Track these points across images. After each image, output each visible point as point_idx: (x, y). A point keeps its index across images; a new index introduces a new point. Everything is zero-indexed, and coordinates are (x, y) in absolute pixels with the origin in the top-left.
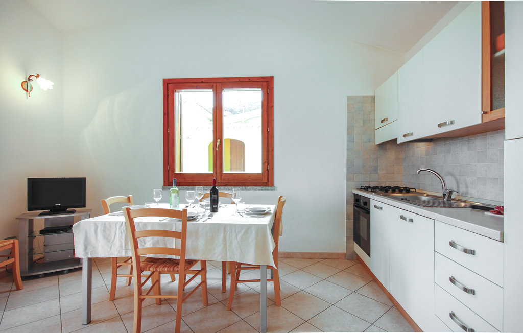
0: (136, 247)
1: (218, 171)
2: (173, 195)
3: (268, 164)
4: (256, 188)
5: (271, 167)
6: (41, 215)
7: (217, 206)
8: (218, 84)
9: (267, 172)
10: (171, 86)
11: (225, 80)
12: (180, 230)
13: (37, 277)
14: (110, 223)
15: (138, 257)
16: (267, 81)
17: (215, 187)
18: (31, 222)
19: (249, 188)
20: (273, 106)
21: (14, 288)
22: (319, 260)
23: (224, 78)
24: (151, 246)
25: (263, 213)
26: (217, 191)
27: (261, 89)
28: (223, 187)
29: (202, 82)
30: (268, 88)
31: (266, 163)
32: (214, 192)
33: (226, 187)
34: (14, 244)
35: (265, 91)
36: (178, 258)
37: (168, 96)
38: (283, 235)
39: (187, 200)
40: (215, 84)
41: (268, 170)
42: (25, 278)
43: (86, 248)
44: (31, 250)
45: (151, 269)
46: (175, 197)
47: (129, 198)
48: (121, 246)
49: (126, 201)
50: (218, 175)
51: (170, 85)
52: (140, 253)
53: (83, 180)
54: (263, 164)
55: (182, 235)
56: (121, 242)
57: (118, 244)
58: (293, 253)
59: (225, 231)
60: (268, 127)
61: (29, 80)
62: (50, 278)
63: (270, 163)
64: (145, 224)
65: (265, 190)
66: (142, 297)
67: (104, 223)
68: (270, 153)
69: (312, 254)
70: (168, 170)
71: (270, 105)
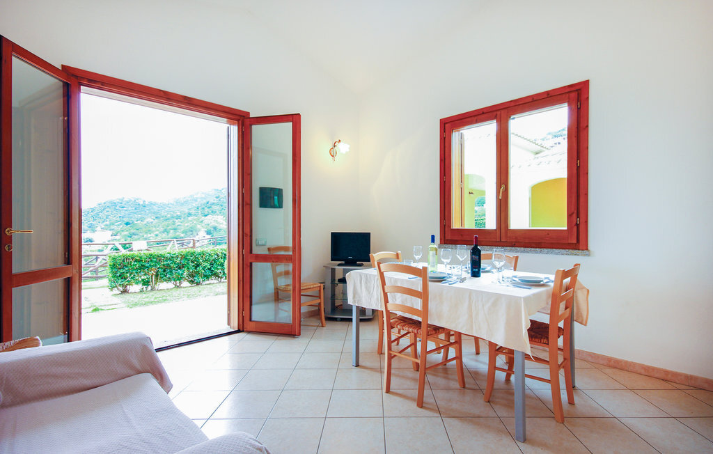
0: (386, 301)
1: (503, 226)
2: (431, 253)
3: (578, 216)
4: (557, 251)
5: (583, 220)
6: (339, 265)
7: (479, 270)
8: (502, 111)
9: (575, 228)
10: (450, 125)
11: (512, 104)
12: (420, 289)
13: (335, 319)
14: (370, 275)
15: (387, 311)
16: (577, 90)
17: (476, 246)
18: (333, 271)
19: (545, 250)
20: (587, 126)
21: (321, 325)
22: (683, 387)
23: (511, 101)
24: (401, 303)
25: (537, 283)
26: (480, 251)
27: (566, 105)
28: (508, 248)
29: (483, 113)
30: (579, 100)
31: (575, 215)
32: (476, 253)
33: (513, 248)
34: (320, 286)
35: (574, 107)
36: (420, 319)
37: (445, 138)
38: (588, 324)
39: (443, 260)
40: (499, 113)
41: (578, 225)
42: (329, 319)
43: (354, 297)
44: (333, 295)
45: (398, 326)
46: (433, 256)
47: (397, 254)
48: (377, 299)
49: (395, 257)
50: (503, 231)
51: (446, 125)
52: (389, 308)
53: (368, 235)
54: (570, 216)
55: (424, 295)
56: (377, 295)
57: (375, 297)
58: (626, 362)
59: (470, 299)
60: (578, 158)
61: (335, 146)
62: (344, 323)
63: (582, 215)
64: (396, 280)
65: (572, 254)
66: (393, 354)
67: (366, 275)
68: (582, 199)
69: (667, 372)
70: (445, 226)
71: (582, 125)
